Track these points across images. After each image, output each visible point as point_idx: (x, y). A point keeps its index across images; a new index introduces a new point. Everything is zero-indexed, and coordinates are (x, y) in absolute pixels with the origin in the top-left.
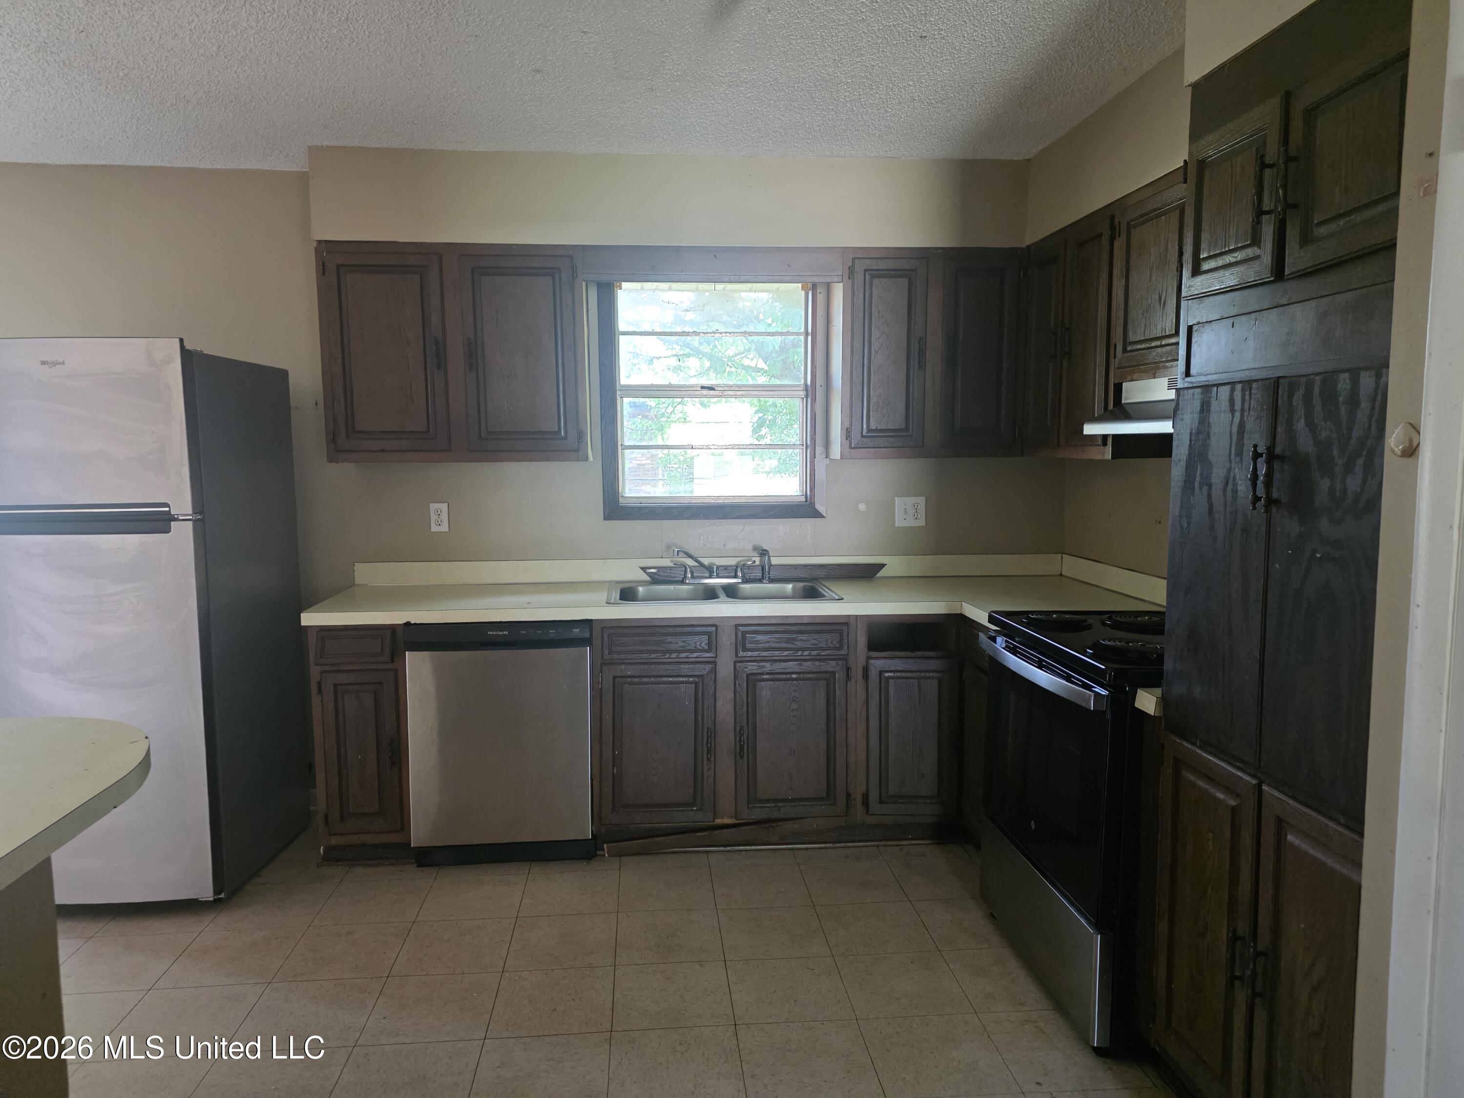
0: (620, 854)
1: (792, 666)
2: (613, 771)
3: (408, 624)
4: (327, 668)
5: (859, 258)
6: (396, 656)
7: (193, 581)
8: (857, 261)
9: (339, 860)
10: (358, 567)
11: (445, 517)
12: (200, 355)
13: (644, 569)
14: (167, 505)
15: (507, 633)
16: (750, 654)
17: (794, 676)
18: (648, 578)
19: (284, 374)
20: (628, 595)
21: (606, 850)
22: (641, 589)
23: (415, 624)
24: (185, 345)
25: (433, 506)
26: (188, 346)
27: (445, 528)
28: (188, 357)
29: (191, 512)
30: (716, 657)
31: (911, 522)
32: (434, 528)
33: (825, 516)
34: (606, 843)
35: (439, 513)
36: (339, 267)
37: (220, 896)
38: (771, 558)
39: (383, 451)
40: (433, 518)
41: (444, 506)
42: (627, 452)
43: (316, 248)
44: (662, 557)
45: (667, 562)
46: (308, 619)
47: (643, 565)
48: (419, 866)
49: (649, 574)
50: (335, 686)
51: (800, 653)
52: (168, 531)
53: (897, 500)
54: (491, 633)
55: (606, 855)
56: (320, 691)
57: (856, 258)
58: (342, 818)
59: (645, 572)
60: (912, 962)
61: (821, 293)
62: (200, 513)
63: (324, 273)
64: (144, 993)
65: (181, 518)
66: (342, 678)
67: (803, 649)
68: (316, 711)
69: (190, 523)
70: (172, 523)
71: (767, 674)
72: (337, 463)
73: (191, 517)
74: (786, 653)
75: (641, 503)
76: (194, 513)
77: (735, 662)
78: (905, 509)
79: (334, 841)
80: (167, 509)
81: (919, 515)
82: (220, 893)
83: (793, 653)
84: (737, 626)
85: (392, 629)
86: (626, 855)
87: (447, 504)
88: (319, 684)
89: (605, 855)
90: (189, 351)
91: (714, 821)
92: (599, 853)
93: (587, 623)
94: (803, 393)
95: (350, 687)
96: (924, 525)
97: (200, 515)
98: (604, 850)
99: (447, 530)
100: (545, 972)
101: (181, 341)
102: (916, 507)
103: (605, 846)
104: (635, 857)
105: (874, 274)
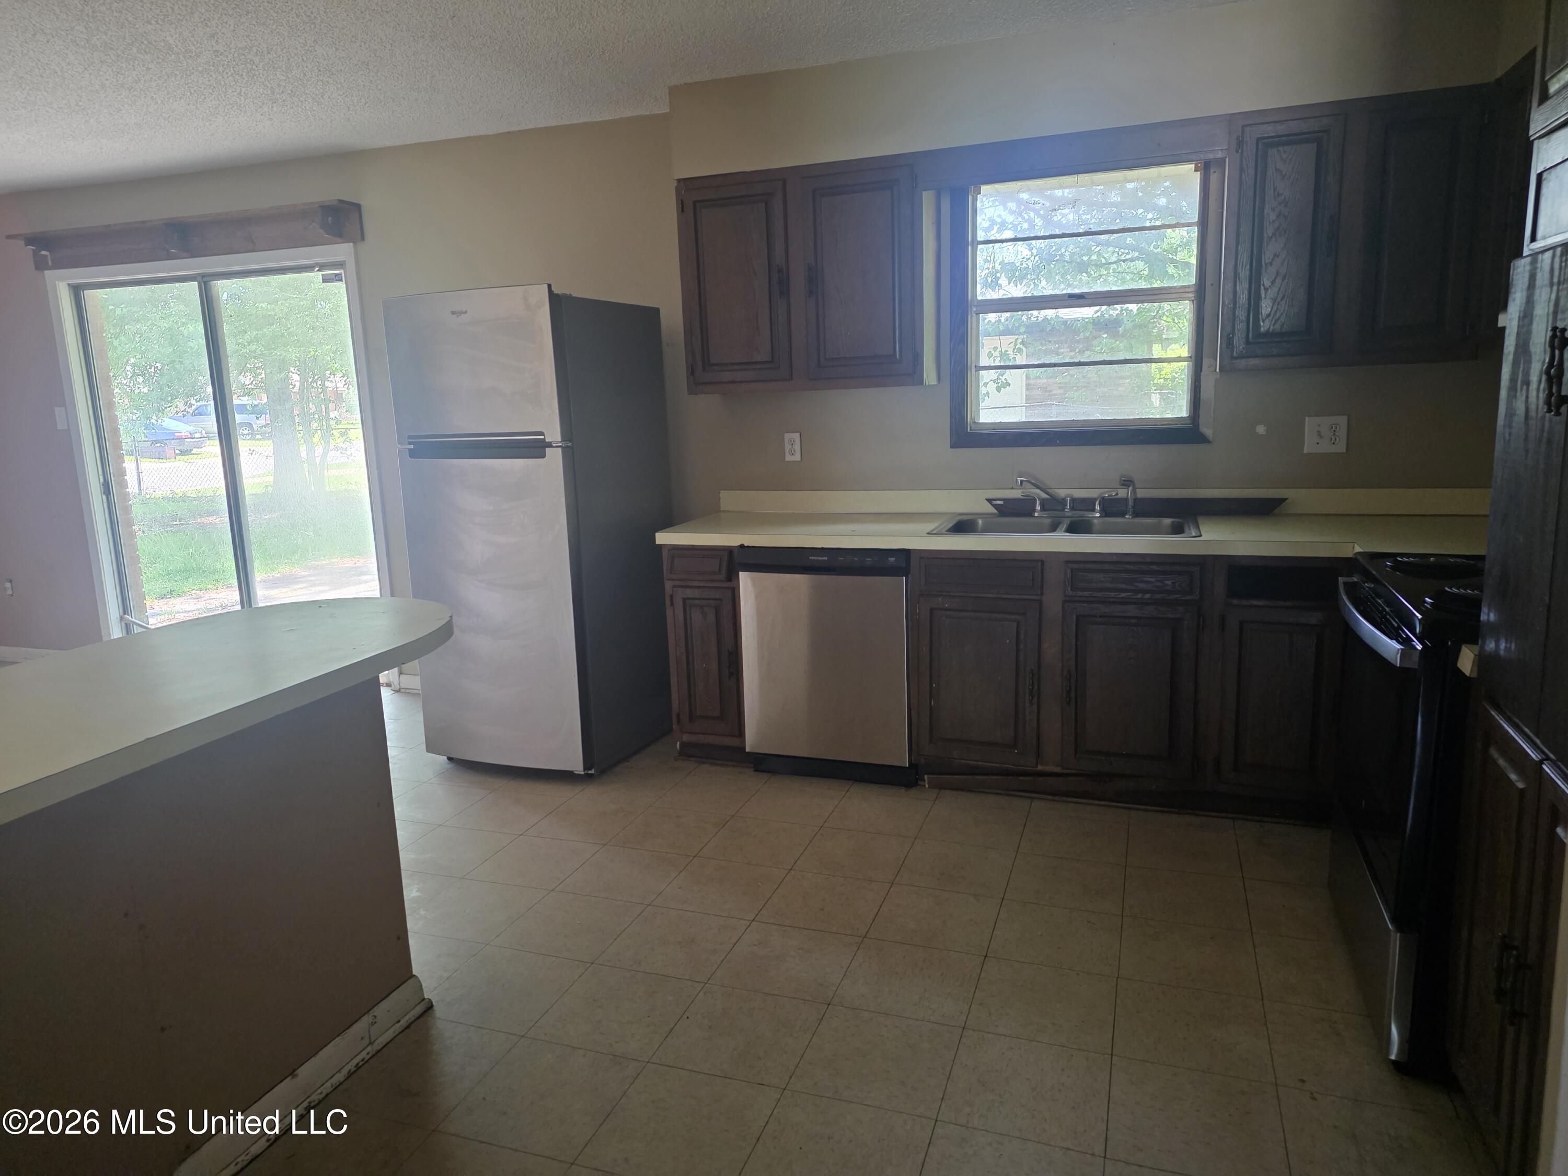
0: (941, 787)
1: (1132, 610)
2: (930, 703)
3: (742, 546)
4: (677, 583)
5: (1250, 125)
6: (732, 577)
7: (563, 500)
8: (1247, 129)
9: (691, 756)
10: (724, 495)
11: (797, 447)
12: (569, 298)
13: (990, 501)
14: (542, 434)
15: (826, 558)
16: (1080, 593)
17: (1133, 621)
18: (994, 511)
19: (656, 311)
20: (962, 526)
21: (926, 781)
22: (980, 521)
23: (748, 547)
24: (553, 289)
25: (788, 436)
26: (556, 290)
27: (797, 457)
28: (555, 300)
29: (560, 440)
30: (1042, 594)
31: (1326, 447)
32: (789, 458)
33: (1211, 440)
34: (928, 774)
35: (792, 442)
36: (695, 203)
37: (590, 772)
38: (1137, 490)
39: (733, 382)
40: (787, 447)
41: (796, 436)
42: (982, 373)
43: (676, 187)
44: (1012, 488)
45: (1016, 494)
46: (663, 538)
47: (990, 497)
48: (756, 770)
49: (995, 506)
50: (684, 600)
51: (1140, 596)
52: (543, 456)
53: (1309, 423)
54: (813, 558)
55: (927, 786)
56: (672, 604)
57: (1247, 126)
58: (691, 718)
59: (991, 504)
60: (1211, 938)
61: (1215, 172)
62: (570, 441)
63: (683, 211)
64: (517, 836)
65: (554, 445)
66: (689, 593)
67: (1144, 591)
68: (670, 620)
69: (560, 449)
70: (547, 449)
71: (1101, 617)
72: (697, 394)
73: (561, 444)
74: (1123, 595)
75: (994, 429)
76: (563, 440)
77: (1065, 602)
78: (1319, 432)
79: (686, 738)
80: (542, 437)
81: (1338, 439)
82: (590, 769)
83: (1132, 595)
84: (1068, 562)
85: (730, 550)
86: (946, 789)
87: (798, 434)
88: (672, 596)
89: (925, 786)
90: (557, 295)
91: (1037, 767)
92: (920, 782)
93: (906, 553)
94: (1193, 295)
95: (698, 602)
96: (1345, 451)
97: (570, 442)
98: (924, 781)
99: (799, 459)
100: (827, 876)
101: (549, 286)
102: (1334, 429)
103: (926, 777)
104: (955, 792)
105: (1266, 144)
